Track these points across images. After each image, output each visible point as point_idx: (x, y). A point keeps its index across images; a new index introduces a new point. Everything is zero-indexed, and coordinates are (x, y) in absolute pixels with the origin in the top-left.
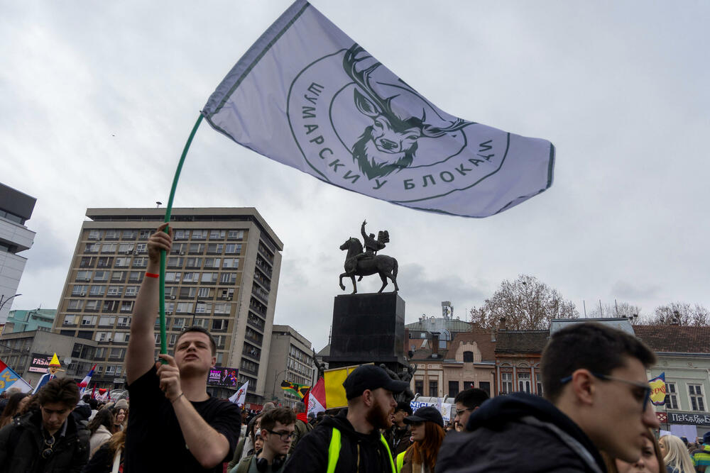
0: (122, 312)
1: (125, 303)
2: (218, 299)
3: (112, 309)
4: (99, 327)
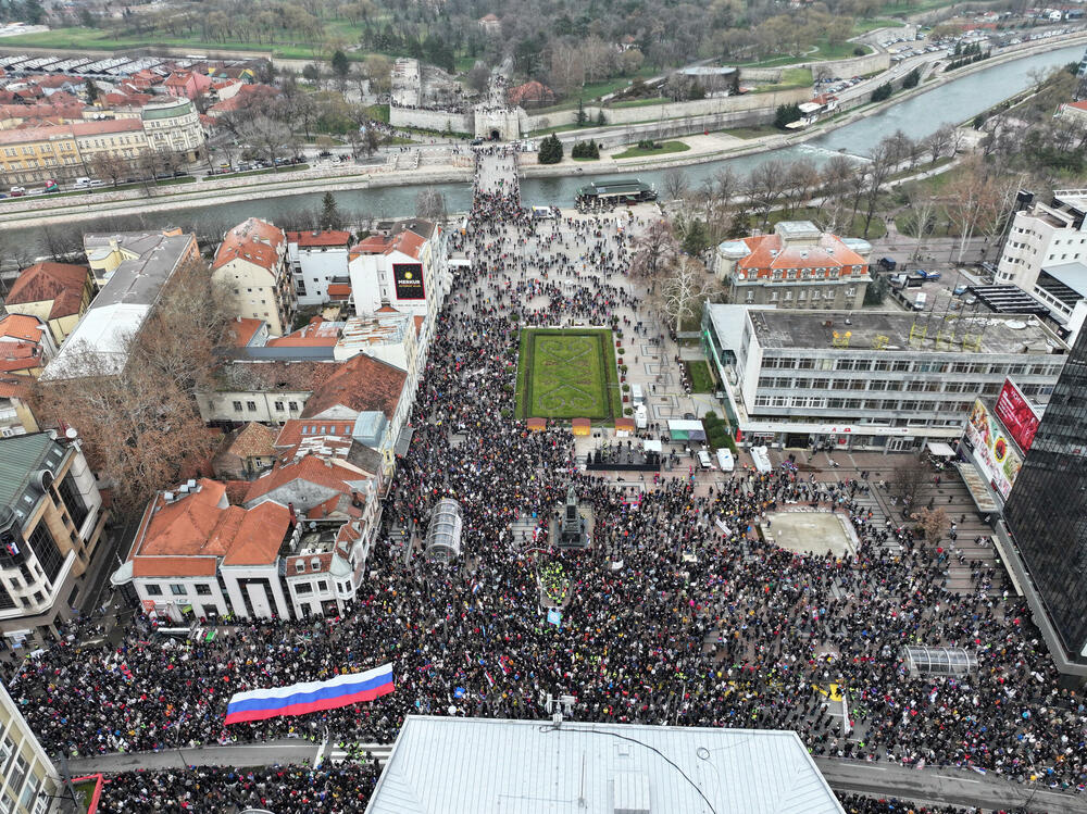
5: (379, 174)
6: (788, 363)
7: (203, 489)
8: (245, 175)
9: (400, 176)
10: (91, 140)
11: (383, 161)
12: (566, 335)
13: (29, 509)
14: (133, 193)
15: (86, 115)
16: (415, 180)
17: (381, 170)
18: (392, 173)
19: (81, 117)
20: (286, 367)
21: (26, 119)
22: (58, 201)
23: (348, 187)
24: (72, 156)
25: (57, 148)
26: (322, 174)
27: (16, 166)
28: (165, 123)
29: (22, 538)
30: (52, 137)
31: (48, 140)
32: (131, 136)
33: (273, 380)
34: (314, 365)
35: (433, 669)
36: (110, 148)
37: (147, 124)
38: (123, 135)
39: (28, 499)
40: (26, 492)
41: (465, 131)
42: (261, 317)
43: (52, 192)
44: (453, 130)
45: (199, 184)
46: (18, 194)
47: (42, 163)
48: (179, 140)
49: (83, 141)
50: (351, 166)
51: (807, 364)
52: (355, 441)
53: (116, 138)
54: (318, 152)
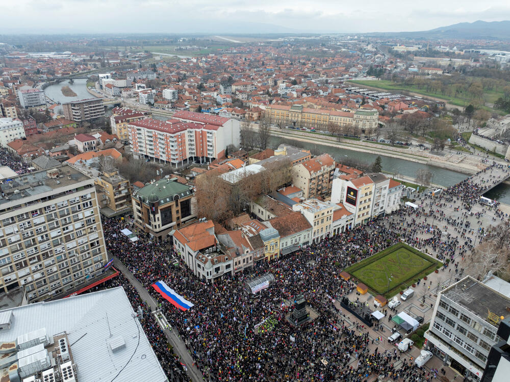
0: (31, 264)
1: (30, 260)
2: (89, 233)
3: (24, 266)
4: (20, 278)
5: (437, 160)
6: (454, 311)
7: (208, 223)
8: (381, 144)
9: (446, 164)
10: (334, 117)
11: (443, 155)
12: (418, 255)
13: (166, 202)
14: (335, 139)
15: (343, 109)
16: (451, 168)
17: (438, 159)
18: (443, 162)
19: (341, 109)
20: (278, 204)
21: (323, 106)
22: (314, 135)
23: (417, 161)
24: (326, 121)
25: (322, 117)
26: (410, 152)
27: (309, 120)
28: (361, 117)
29: (157, 208)
30: (322, 113)
31: (321, 114)
32: (348, 119)
33: (271, 207)
34: (286, 208)
35: (201, 315)
36: (339, 121)
37: (355, 116)
38: (345, 118)
39: (168, 199)
40: (169, 198)
41: (500, 153)
42: (302, 189)
43: (314, 132)
44: (497, 152)
45: (361, 142)
46: (304, 129)
47: (316, 121)
48: (364, 125)
49: (332, 117)
50: (427, 153)
51: (465, 319)
52: (259, 235)
53: (343, 118)
54: (417, 144)
